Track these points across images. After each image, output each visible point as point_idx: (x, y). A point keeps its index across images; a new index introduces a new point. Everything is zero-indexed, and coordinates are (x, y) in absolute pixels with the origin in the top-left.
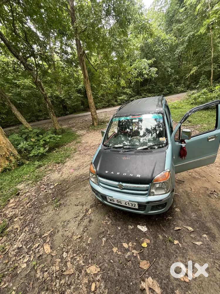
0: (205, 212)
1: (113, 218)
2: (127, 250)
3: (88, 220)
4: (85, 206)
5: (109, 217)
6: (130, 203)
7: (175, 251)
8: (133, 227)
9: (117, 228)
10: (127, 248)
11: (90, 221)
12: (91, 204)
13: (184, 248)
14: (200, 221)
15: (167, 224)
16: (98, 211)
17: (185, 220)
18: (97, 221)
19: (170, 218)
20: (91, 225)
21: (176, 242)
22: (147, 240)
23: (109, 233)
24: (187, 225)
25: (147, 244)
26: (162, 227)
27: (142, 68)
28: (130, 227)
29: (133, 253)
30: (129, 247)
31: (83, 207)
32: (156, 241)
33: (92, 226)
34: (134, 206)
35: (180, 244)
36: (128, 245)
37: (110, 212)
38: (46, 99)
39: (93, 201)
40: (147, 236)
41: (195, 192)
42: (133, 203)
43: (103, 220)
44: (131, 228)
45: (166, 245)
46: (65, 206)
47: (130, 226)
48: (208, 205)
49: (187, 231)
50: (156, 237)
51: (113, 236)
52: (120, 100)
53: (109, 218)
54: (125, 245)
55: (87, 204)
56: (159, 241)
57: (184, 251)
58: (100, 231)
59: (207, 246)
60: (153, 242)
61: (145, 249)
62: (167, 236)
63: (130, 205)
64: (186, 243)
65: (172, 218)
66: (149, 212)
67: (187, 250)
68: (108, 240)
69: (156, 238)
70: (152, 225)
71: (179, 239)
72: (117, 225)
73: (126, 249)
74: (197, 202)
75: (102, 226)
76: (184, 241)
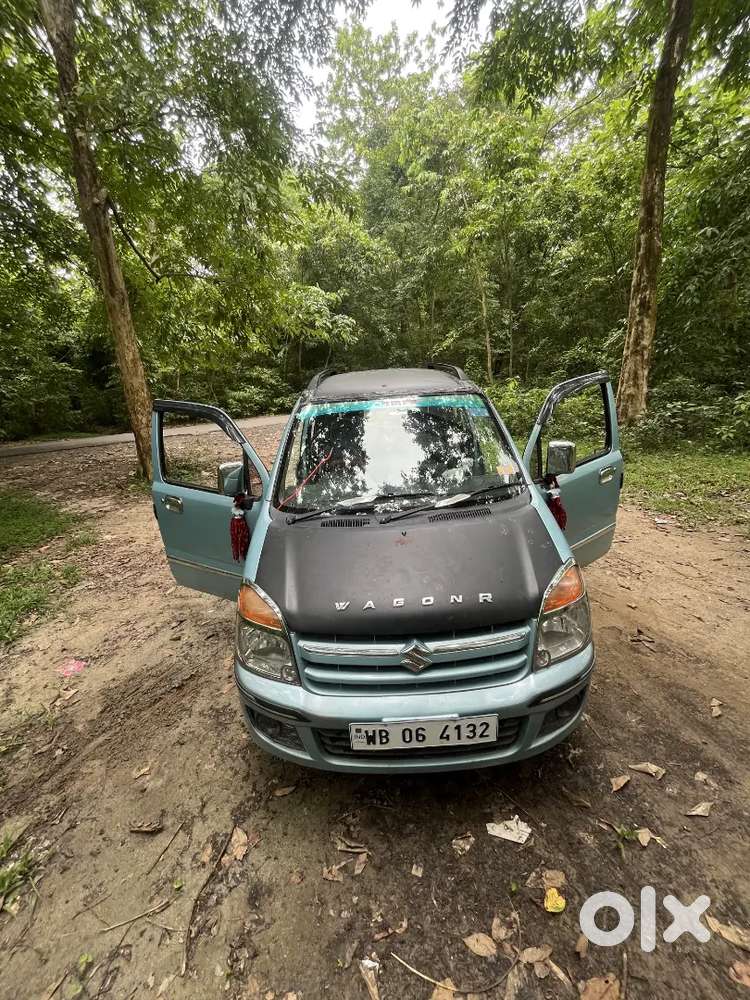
0: (656, 700)
1: (368, 834)
2: (500, 965)
3: (241, 893)
4: (199, 824)
5: (348, 834)
6: (464, 723)
7: (659, 874)
8: (472, 839)
9: (407, 875)
10: (494, 951)
11: (256, 896)
12: (236, 801)
13: (677, 849)
14: (660, 732)
15: (581, 781)
16: (286, 825)
17: (620, 743)
18: (295, 878)
19: (578, 752)
20: (268, 920)
21: (644, 836)
22: (549, 874)
23: (380, 919)
24: (637, 761)
25: (561, 892)
26: (574, 797)
27: (312, 309)
28: (462, 845)
29: (530, 967)
30: (499, 945)
31: (190, 833)
32: (582, 867)
33: (278, 922)
34: (482, 736)
35: (659, 840)
36: (490, 936)
37: (344, 808)
39: (237, 782)
40: (541, 858)
42: (477, 721)
43: (327, 861)
44: (468, 847)
45: (622, 865)
46: (65, 869)
47: (461, 842)
49: (646, 779)
50: (574, 847)
51: (405, 924)
52: (239, 401)
53: (352, 839)
54: (480, 945)
55: (210, 809)
56: (592, 861)
57: (685, 861)
58: (333, 928)
59: (727, 811)
60: (573, 871)
61: (564, 916)
62: (605, 827)
63: (465, 732)
64: (671, 825)
65: (581, 751)
66: (533, 746)
67: (688, 853)
68: (389, 957)
69: (576, 852)
70: (535, 804)
71: (645, 822)
72: (400, 863)
73: (491, 964)
74: (619, 676)
75: (329, 898)
76: (662, 823)
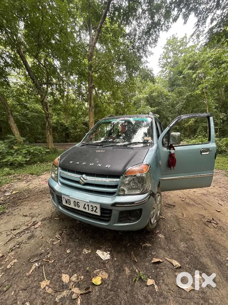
0: (200, 243)
1: (65, 237)
2: (64, 287)
3: (29, 235)
4: (35, 218)
5: (61, 234)
6: (90, 205)
7: (145, 297)
8: (90, 251)
9: (65, 251)
10: (67, 282)
11: (31, 237)
12: (46, 216)
13: (161, 294)
14: (192, 254)
15: (142, 254)
16: (50, 226)
17: (170, 250)
18: (41, 237)
19: (148, 245)
20: (28, 242)
21: (150, 282)
22: (104, 273)
23: (49, 257)
24: (172, 258)
25: (102, 279)
26: (134, 256)
28: (86, 251)
29: (72, 293)
30: (70, 281)
31: (32, 219)
32: (117, 277)
33: (29, 244)
34: (95, 211)
35: (156, 287)
36: (70, 278)
38: (48, 118)
39: (50, 213)
40: (106, 267)
41: (188, 219)
42: (94, 205)
43: (51, 237)
44: (87, 253)
45: (133, 286)
46: (8, 215)
47: (86, 250)
48: (204, 235)
49: (170, 266)
50: (120, 270)
51: (53, 261)
53: (61, 236)
54: (65, 278)
56: (122, 278)
57: (161, 300)
58: (38, 252)
59: (200, 295)
60: (112, 277)
61: (97, 288)
62: (137, 271)
63: (90, 208)
64: (166, 285)
65: (151, 245)
66: (115, 225)
67: (166, 298)
68: (42, 266)
69: (120, 273)
70: (119, 252)
71: (156, 278)
72: (66, 247)
73: (63, 285)
74: (190, 230)
75: (43, 245)
76: (163, 282)
